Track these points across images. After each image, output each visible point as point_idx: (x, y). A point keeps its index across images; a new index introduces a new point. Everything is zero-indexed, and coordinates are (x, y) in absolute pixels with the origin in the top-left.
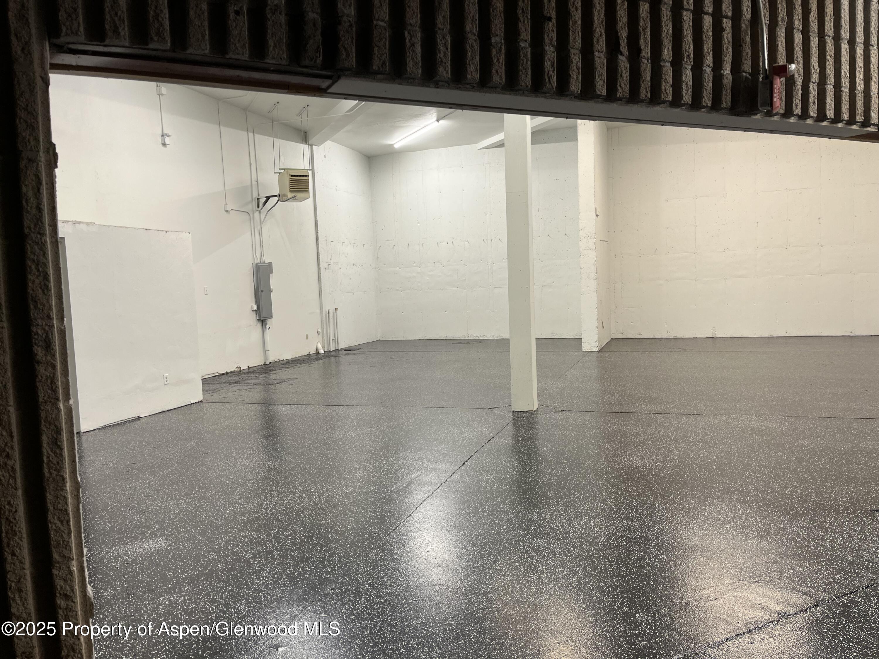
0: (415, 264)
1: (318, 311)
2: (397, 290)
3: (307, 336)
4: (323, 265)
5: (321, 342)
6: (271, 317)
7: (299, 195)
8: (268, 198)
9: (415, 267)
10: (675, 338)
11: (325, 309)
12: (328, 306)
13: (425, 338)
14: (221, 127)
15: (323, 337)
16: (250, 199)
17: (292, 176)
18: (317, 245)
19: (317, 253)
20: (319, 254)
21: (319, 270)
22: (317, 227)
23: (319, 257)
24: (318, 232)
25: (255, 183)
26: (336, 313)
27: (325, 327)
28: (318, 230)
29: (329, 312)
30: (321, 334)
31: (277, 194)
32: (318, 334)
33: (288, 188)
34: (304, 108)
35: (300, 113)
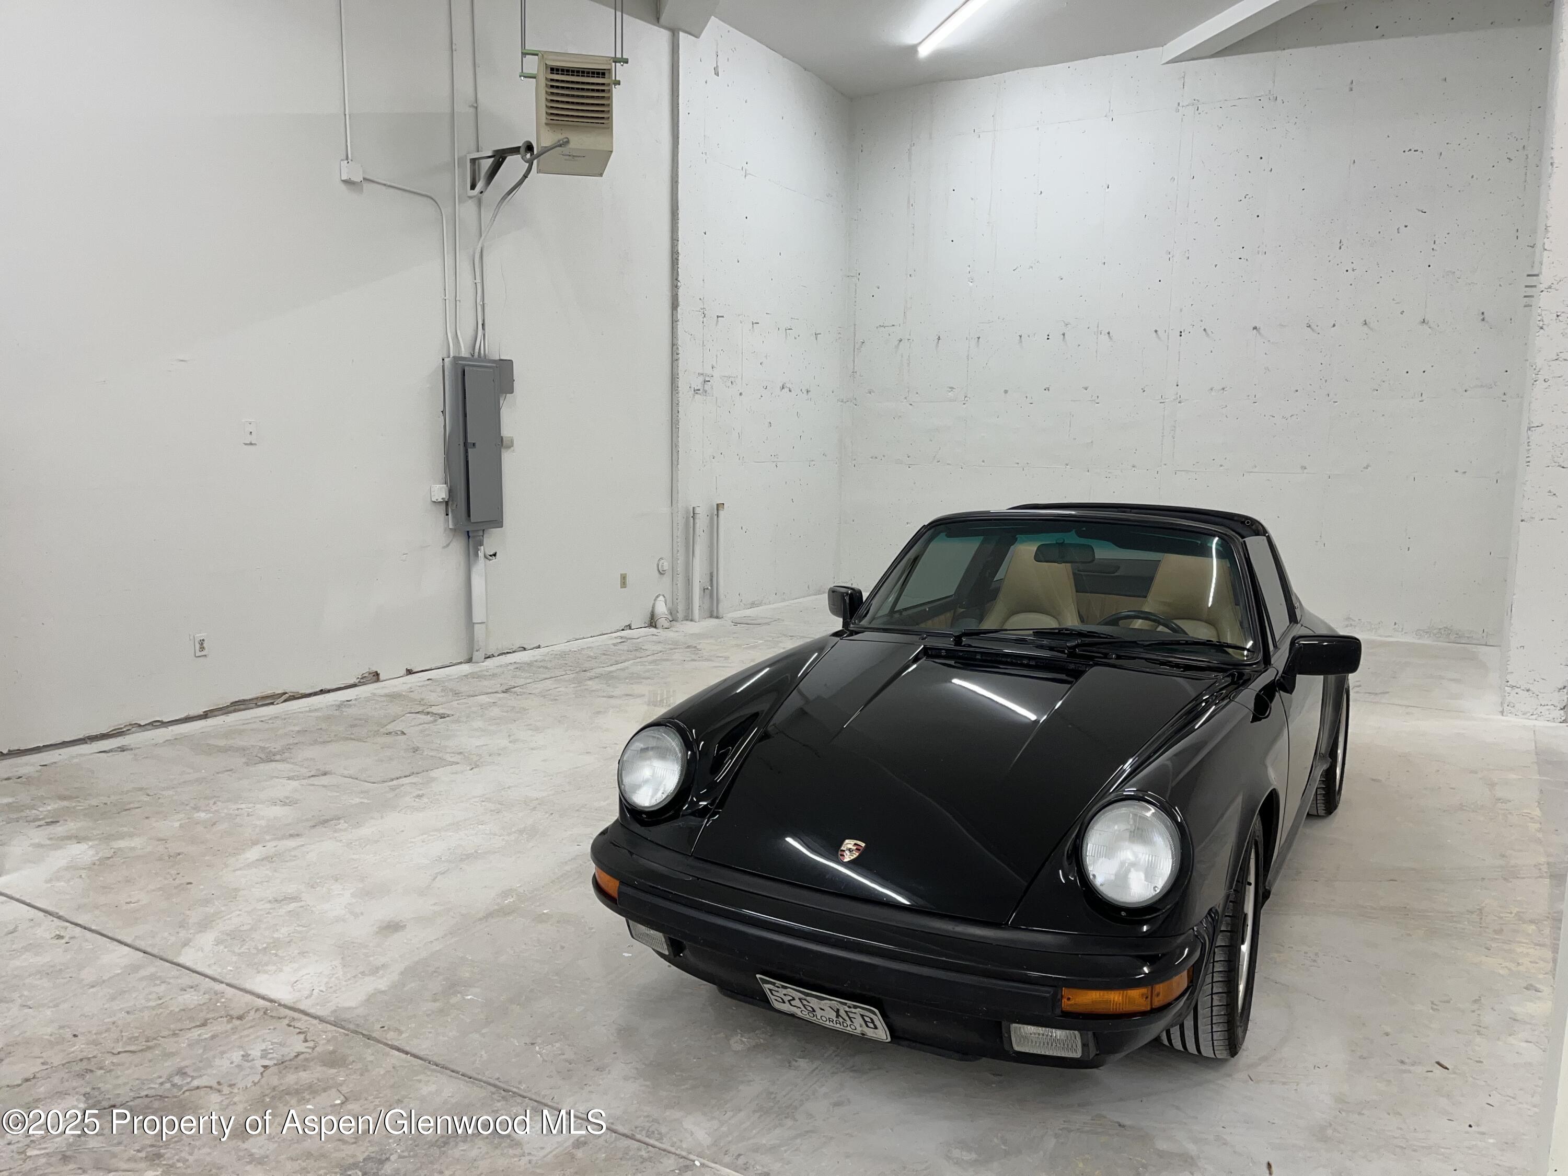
0: (951, 394)
1: (663, 508)
2: (899, 461)
3: (624, 578)
4: (687, 381)
5: (668, 596)
6: (498, 522)
7: (581, 140)
8: (500, 157)
9: (952, 401)
11: (685, 504)
12: (694, 496)
15: (674, 583)
16: (446, 159)
17: (554, 70)
18: (674, 321)
19: (673, 345)
20: (678, 348)
21: (674, 392)
22: (675, 272)
23: (675, 357)
24: (677, 286)
25: (465, 111)
26: (717, 516)
27: (680, 556)
28: (677, 280)
29: (694, 514)
30: (668, 575)
31: (521, 144)
32: (662, 573)
33: (543, 113)
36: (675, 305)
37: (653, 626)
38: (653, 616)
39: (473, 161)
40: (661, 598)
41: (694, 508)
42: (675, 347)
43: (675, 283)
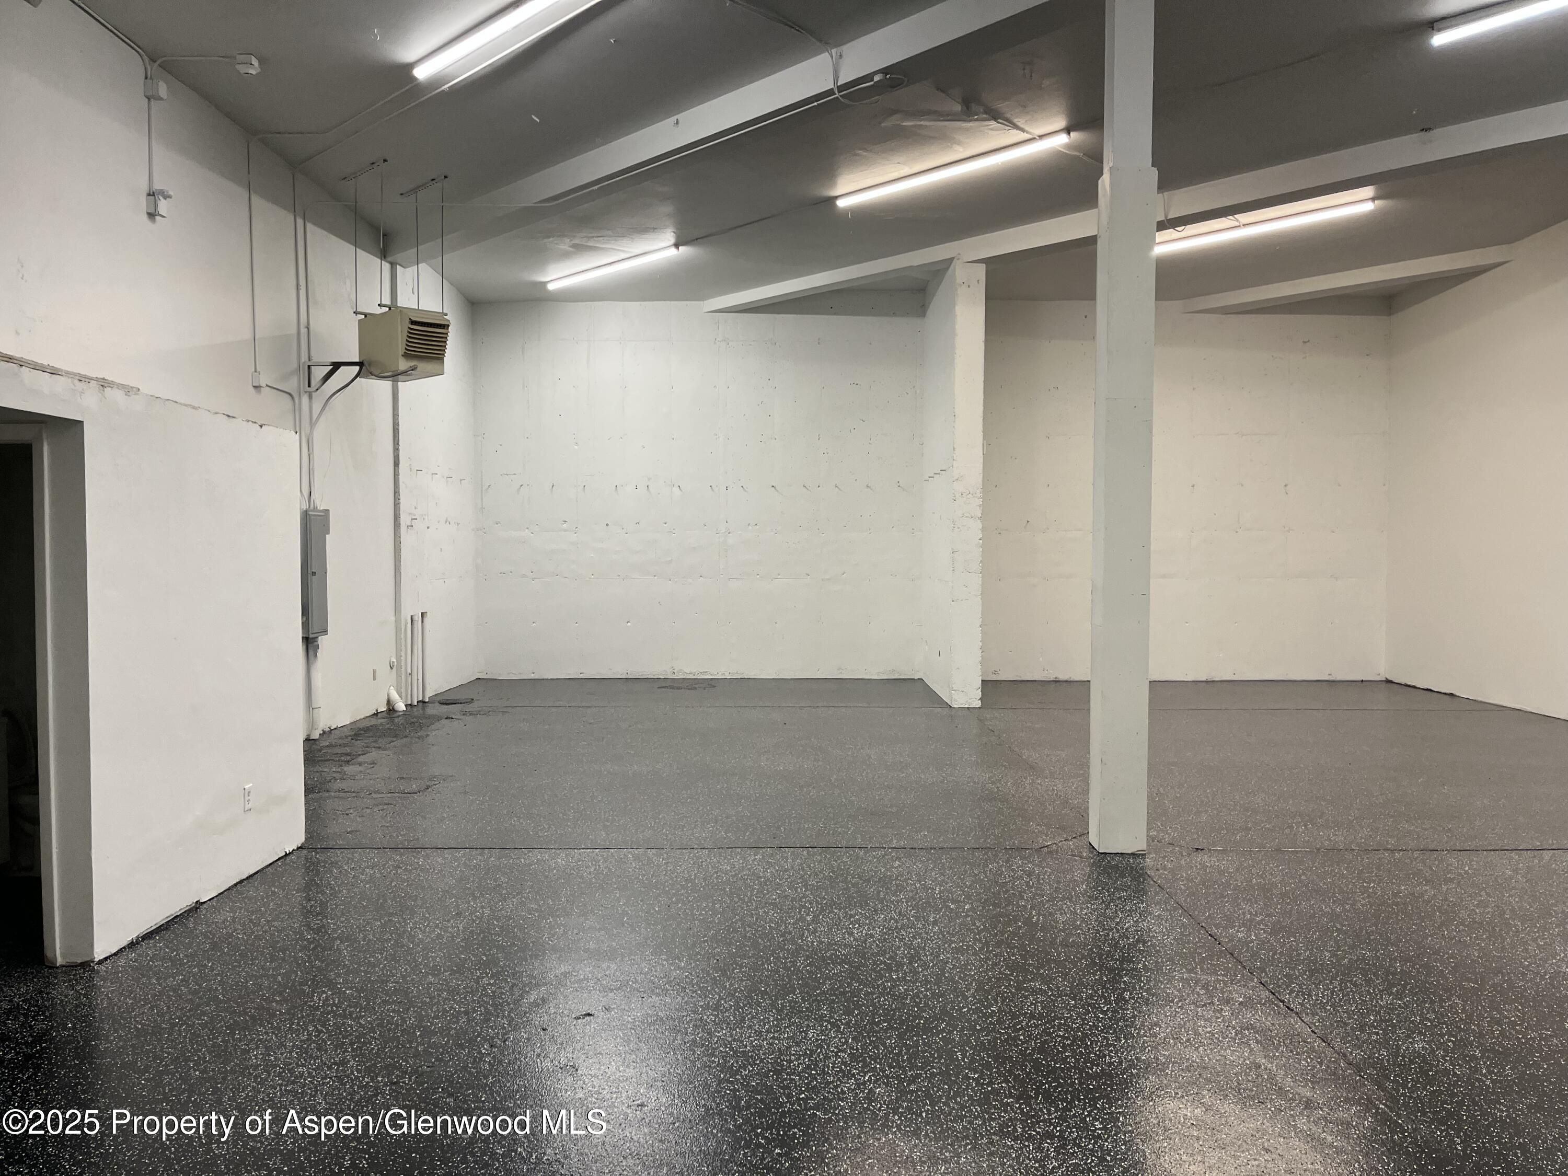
0: (565, 526)
1: (393, 618)
2: (524, 576)
3: (374, 672)
4: (404, 520)
5: (395, 685)
6: (325, 632)
7: (422, 366)
8: (336, 366)
9: (565, 531)
10: (1057, 682)
11: (406, 614)
12: (410, 609)
13: (581, 676)
14: (253, 197)
15: (398, 675)
16: (295, 365)
17: (414, 322)
18: (396, 475)
19: (395, 493)
20: (400, 497)
21: (396, 528)
23: (398, 501)
24: (398, 449)
25: (303, 331)
26: (422, 622)
27: (403, 654)
28: (398, 444)
29: (412, 620)
30: (395, 669)
31: (358, 361)
32: (391, 668)
33: (401, 348)
34: (433, 180)
35: (415, 190)
36: (396, 464)
37: (391, 709)
38: (389, 702)
39: (309, 367)
40: (392, 688)
41: (412, 617)
43: (397, 446)
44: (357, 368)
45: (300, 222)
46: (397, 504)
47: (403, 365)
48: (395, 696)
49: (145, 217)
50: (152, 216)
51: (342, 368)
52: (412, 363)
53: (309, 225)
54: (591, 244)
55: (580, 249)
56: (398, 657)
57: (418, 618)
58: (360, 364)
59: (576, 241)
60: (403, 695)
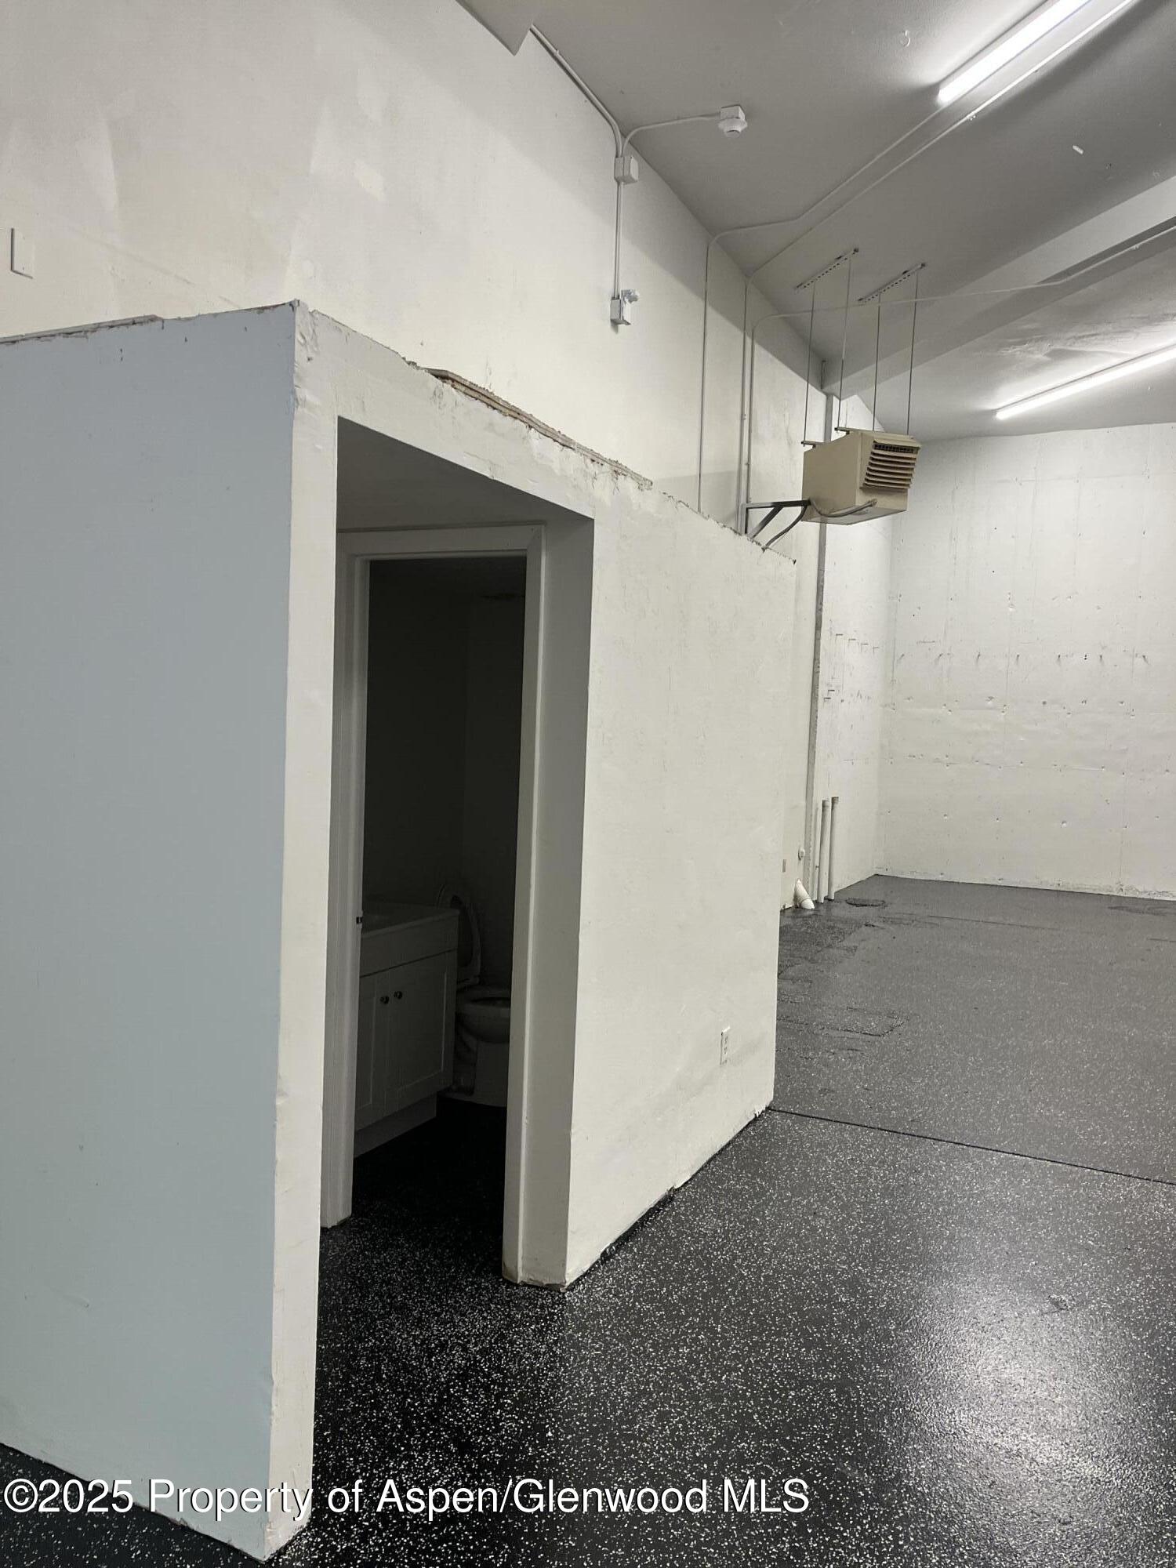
0: (990, 703)
1: (803, 803)
2: (937, 760)
3: (784, 863)
4: (822, 691)
5: (802, 878)
7: (883, 501)
8: (778, 507)
9: (991, 709)
11: (819, 797)
12: (822, 792)
14: (710, 311)
15: (806, 868)
16: (733, 507)
17: (878, 446)
18: (817, 639)
19: (815, 659)
20: (819, 663)
21: (813, 701)
22: (820, 597)
23: (817, 669)
24: (821, 610)
25: (744, 468)
26: (832, 809)
27: (812, 843)
28: (821, 604)
29: (824, 806)
30: (802, 859)
31: (800, 499)
32: (800, 859)
33: (860, 480)
34: (905, 272)
35: (878, 291)
36: (818, 627)
37: (798, 907)
38: (796, 898)
39: (747, 509)
40: (799, 881)
41: (824, 802)
42: (817, 662)
43: (820, 606)
44: (798, 510)
45: (749, 341)
46: (815, 673)
47: (861, 500)
48: (802, 891)
49: (609, 325)
50: (615, 323)
51: (785, 509)
52: (870, 498)
53: (756, 346)
54: (1076, 348)
55: (1059, 356)
56: (807, 847)
57: (830, 804)
58: (805, 504)
59: (1058, 346)
60: (810, 889)
